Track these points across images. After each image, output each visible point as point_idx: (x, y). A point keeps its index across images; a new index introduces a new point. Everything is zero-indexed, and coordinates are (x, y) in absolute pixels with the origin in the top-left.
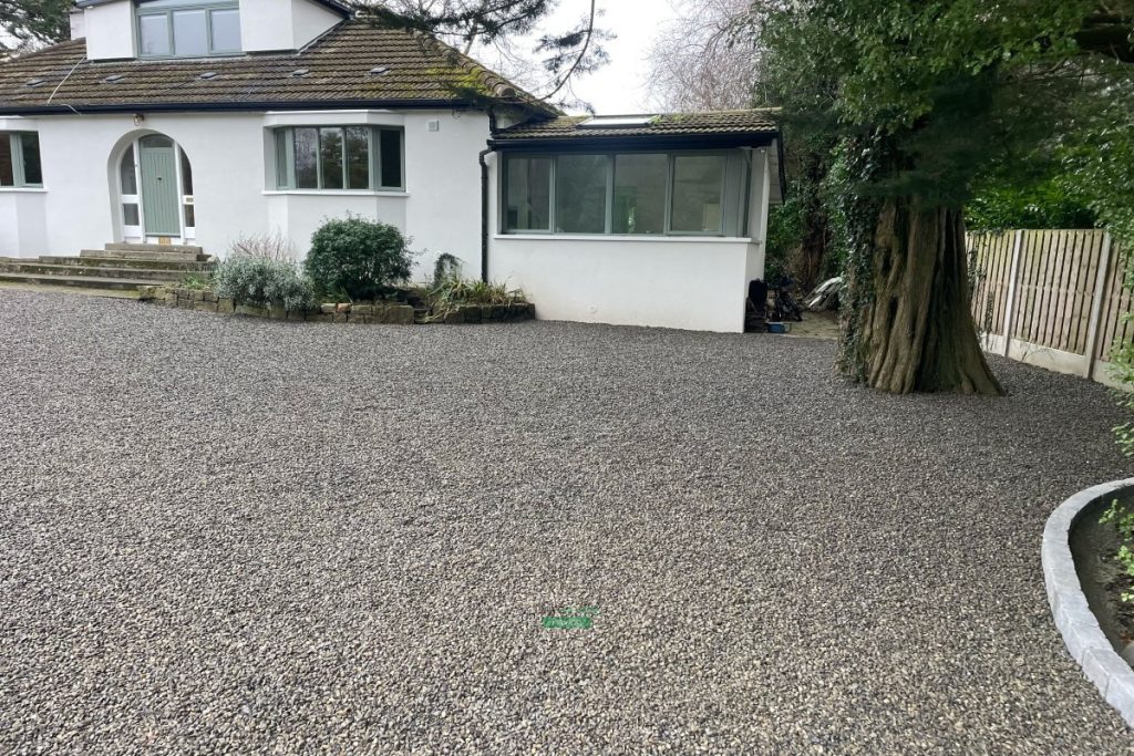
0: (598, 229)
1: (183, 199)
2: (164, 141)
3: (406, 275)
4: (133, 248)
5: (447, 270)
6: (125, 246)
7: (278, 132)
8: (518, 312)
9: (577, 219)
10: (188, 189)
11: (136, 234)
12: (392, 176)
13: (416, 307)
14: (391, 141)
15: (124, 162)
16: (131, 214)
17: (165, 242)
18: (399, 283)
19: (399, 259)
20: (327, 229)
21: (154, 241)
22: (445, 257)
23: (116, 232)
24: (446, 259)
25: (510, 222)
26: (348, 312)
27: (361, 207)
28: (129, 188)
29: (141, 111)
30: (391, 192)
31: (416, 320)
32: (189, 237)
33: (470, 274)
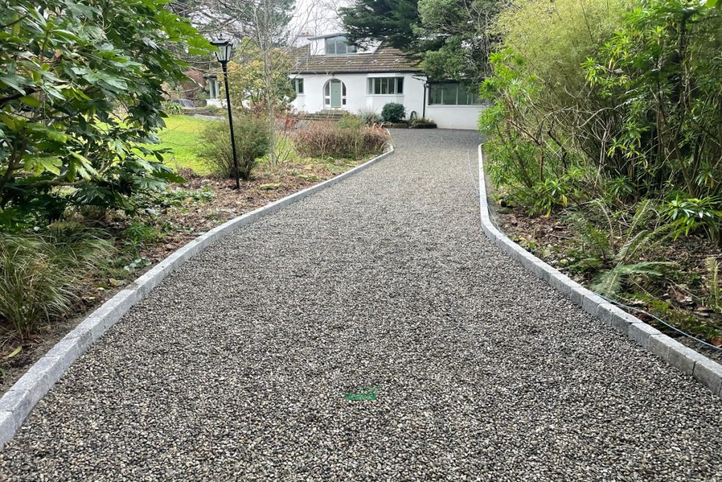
0: (454, 104)
1: (342, 97)
2: (339, 81)
3: (405, 117)
4: (328, 111)
5: (414, 115)
6: (325, 110)
7: (370, 79)
8: (432, 126)
9: (449, 102)
10: (344, 94)
11: (329, 107)
12: (400, 90)
13: (406, 125)
14: (401, 81)
15: (327, 87)
16: (327, 102)
17: (337, 109)
18: (403, 119)
19: (403, 112)
20: (387, 105)
21: (333, 109)
22: (413, 112)
23: (324, 106)
24: (413, 113)
25: (431, 102)
26: (392, 125)
27: (391, 99)
28: (327, 93)
29: (334, 73)
30: (400, 95)
31: (407, 128)
32: (343, 107)
33: (420, 116)
